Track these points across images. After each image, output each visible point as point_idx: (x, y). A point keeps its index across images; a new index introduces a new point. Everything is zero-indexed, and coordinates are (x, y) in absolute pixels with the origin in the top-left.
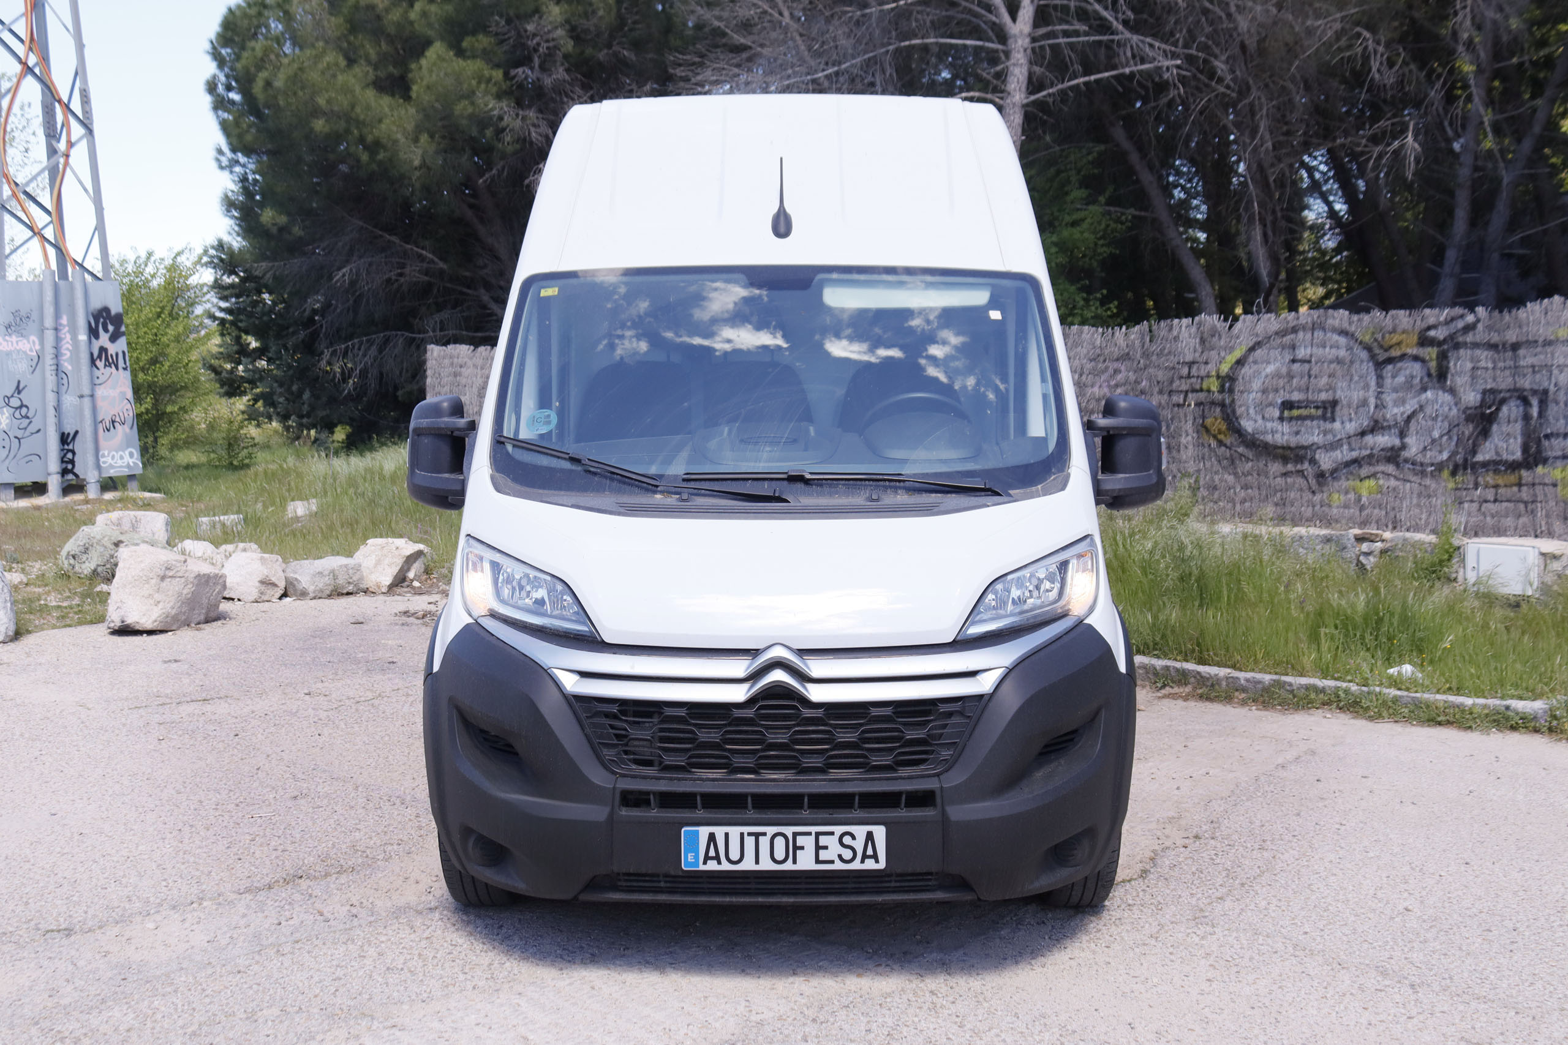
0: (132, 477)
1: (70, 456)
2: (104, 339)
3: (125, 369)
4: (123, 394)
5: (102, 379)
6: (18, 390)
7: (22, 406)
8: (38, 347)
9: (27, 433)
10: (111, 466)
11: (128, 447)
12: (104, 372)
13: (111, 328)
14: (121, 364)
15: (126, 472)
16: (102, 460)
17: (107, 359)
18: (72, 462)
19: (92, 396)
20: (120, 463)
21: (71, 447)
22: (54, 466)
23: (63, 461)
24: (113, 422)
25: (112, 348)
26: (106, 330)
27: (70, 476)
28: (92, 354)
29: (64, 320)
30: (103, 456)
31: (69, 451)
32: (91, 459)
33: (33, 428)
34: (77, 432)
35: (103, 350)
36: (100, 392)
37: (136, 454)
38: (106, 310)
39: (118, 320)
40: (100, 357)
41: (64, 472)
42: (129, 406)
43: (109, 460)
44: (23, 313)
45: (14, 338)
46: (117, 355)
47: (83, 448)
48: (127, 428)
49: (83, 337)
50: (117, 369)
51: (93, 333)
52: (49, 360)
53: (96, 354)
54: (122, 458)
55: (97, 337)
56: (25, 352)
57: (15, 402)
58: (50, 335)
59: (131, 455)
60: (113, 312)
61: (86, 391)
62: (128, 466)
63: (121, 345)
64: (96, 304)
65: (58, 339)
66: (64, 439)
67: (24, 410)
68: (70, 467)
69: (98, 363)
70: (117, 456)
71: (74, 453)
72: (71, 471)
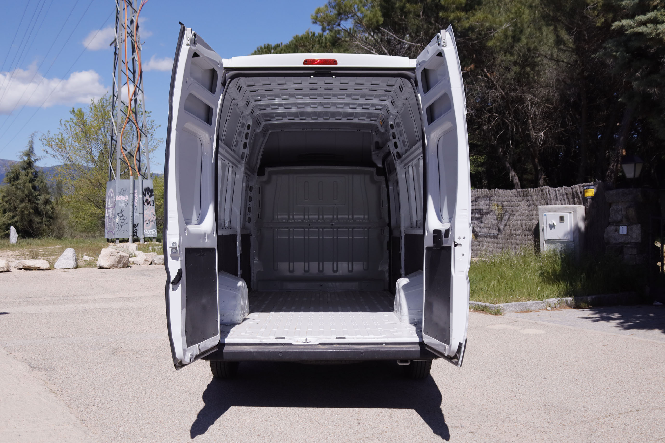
0: (154, 238)
1: (136, 231)
2: (147, 197)
3: (153, 205)
4: (152, 213)
5: (146, 208)
6: (122, 211)
7: (123, 216)
8: (128, 199)
9: (124, 224)
10: (148, 234)
11: (153, 228)
12: (146, 206)
13: (149, 193)
15: (152, 236)
16: (145, 232)
17: (148, 202)
18: (136, 233)
19: (143, 213)
20: (151, 233)
21: (136, 228)
22: (131, 234)
23: (133, 232)
24: (149, 221)
25: (150, 199)
27: (136, 237)
28: (143, 201)
29: (136, 191)
30: (146, 231)
31: (135, 229)
32: (142, 232)
33: (125, 223)
34: (138, 224)
35: (147, 200)
36: (145, 212)
37: (156, 231)
38: (149, 188)
39: (152, 191)
41: (134, 236)
42: (154, 217)
43: (147, 232)
44: (124, 189)
45: (121, 196)
46: (151, 201)
47: (140, 228)
48: (153, 223)
49: (141, 196)
50: (151, 205)
51: (144, 195)
52: (131, 203)
53: (145, 201)
55: (145, 196)
56: (124, 200)
57: (121, 215)
58: (131, 195)
59: (154, 231)
60: (150, 189)
61: (141, 212)
62: (153, 234)
63: (153, 198)
64: (145, 186)
65: (134, 197)
66: (134, 226)
67: (123, 217)
68: (136, 234)
69: (145, 204)
70: (150, 231)
71: (137, 230)
72: (136, 235)
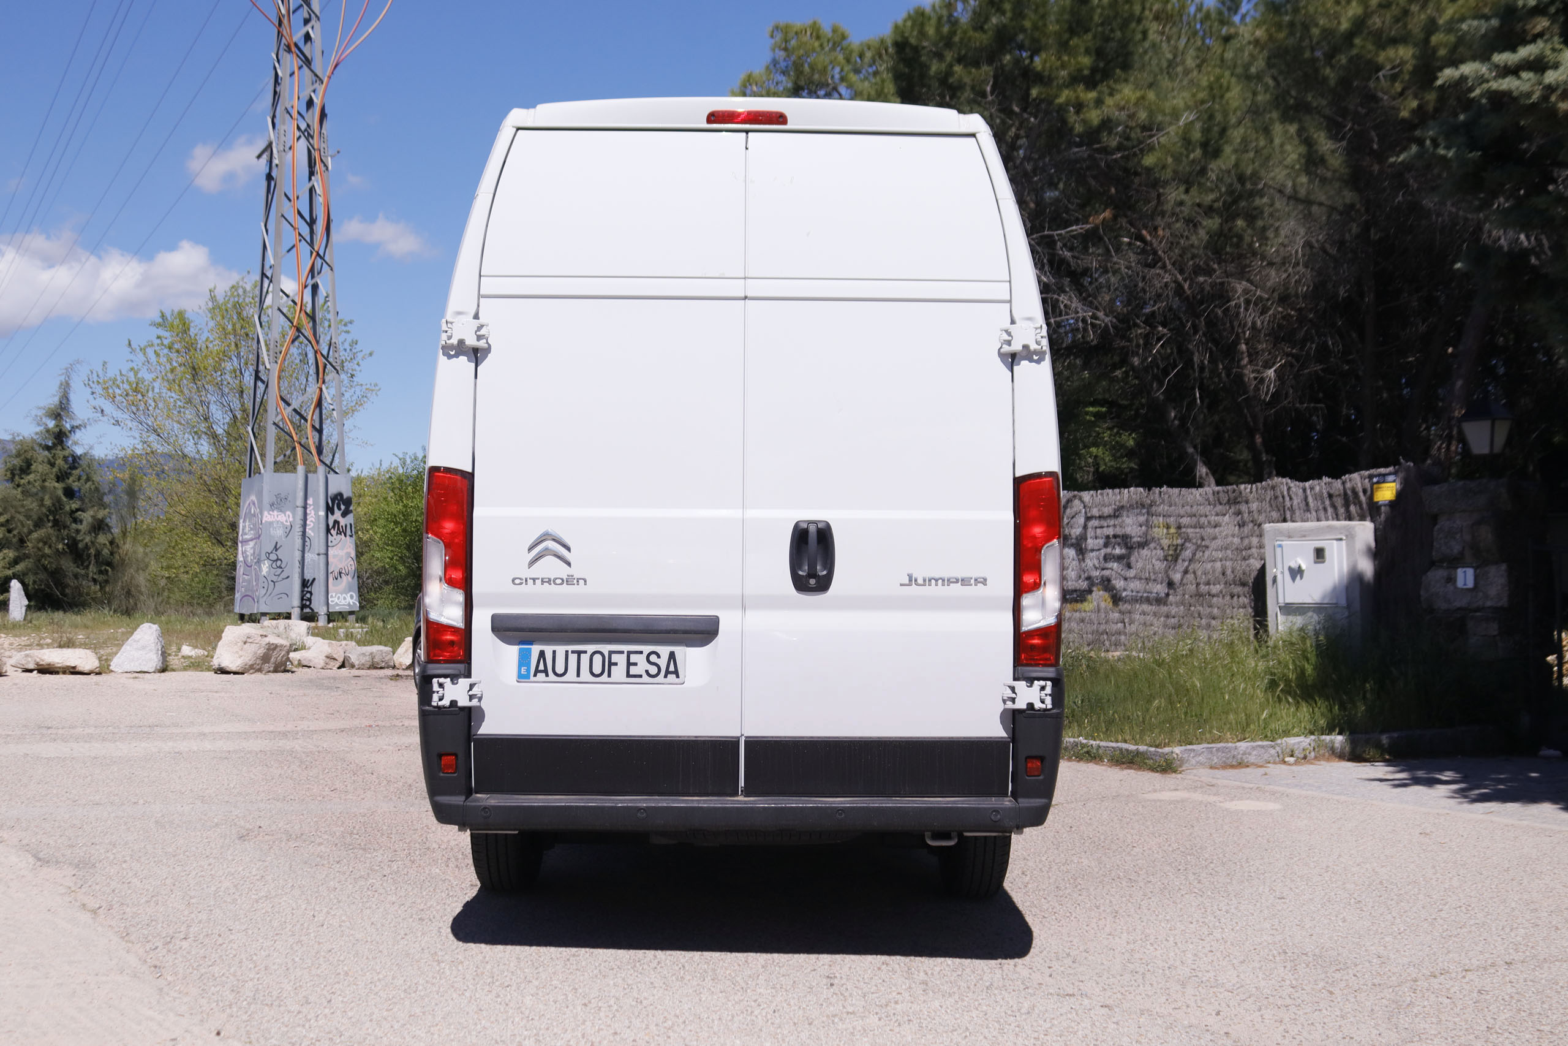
0: (351, 613)
1: (308, 595)
2: (338, 515)
3: (351, 536)
4: (348, 554)
5: (334, 543)
6: (276, 549)
7: (278, 559)
8: (291, 519)
9: (280, 579)
10: (337, 604)
11: (350, 591)
12: (335, 538)
13: (343, 507)
14: (348, 532)
15: (347, 609)
16: (330, 599)
17: (338, 529)
18: (310, 600)
19: (327, 554)
20: (343, 602)
21: (309, 589)
22: (296, 602)
23: (302, 599)
24: (340, 573)
25: (343, 522)
26: (339, 509)
27: (308, 610)
28: (328, 525)
29: (310, 501)
30: (332, 597)
31: (308, 592)
32: (323, 599)
33: (284, 575)
34: (314, 579)
35: (336, 522)
36: (331, 552)
37: (355, 596)
38: (341, 494)
39: (348, 502)
40: (334, 527)
41: (303, 607)
42: (352, 562)
43: (336, 600)
44: (283, 496)
45: (275, 513)
46: (346, 526)
47: (317, 590)
48: (349, 578)
49: (322, 513)
50: (345, 536)
51: (329, 510)
52: (298, 529)
53: (331, 525)
54: (345, 599)
55: (333, 513)
56: (282, 523)
57: (273, 557)
58: (300, 511)
59: (352, 597)
60: (345, 497)
61: (323, 551)
62: (349, 605)
63: (350, 519)
64: (333, 491)
65: (305, 514)
66: (305, 584)
67: (279, 563)
68: (308, 603)
69: (332, 531)
70: (342, 597)
71: (311, 594)
72: (309, 607)
